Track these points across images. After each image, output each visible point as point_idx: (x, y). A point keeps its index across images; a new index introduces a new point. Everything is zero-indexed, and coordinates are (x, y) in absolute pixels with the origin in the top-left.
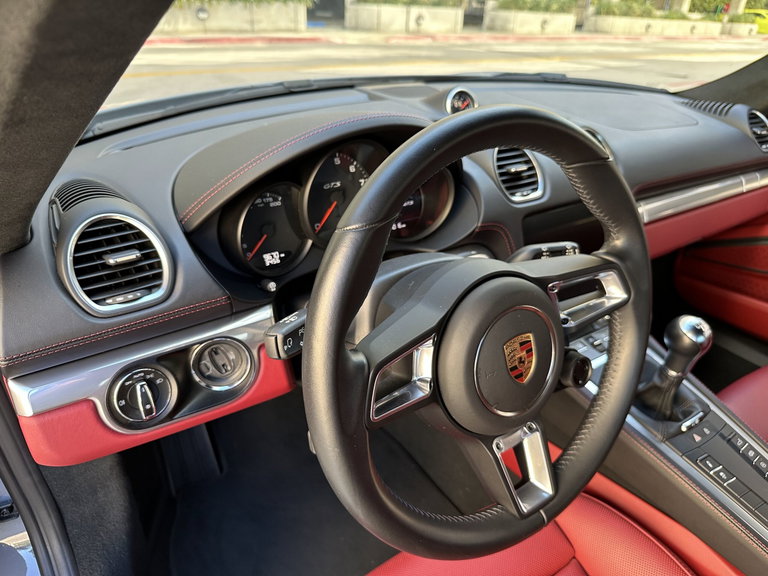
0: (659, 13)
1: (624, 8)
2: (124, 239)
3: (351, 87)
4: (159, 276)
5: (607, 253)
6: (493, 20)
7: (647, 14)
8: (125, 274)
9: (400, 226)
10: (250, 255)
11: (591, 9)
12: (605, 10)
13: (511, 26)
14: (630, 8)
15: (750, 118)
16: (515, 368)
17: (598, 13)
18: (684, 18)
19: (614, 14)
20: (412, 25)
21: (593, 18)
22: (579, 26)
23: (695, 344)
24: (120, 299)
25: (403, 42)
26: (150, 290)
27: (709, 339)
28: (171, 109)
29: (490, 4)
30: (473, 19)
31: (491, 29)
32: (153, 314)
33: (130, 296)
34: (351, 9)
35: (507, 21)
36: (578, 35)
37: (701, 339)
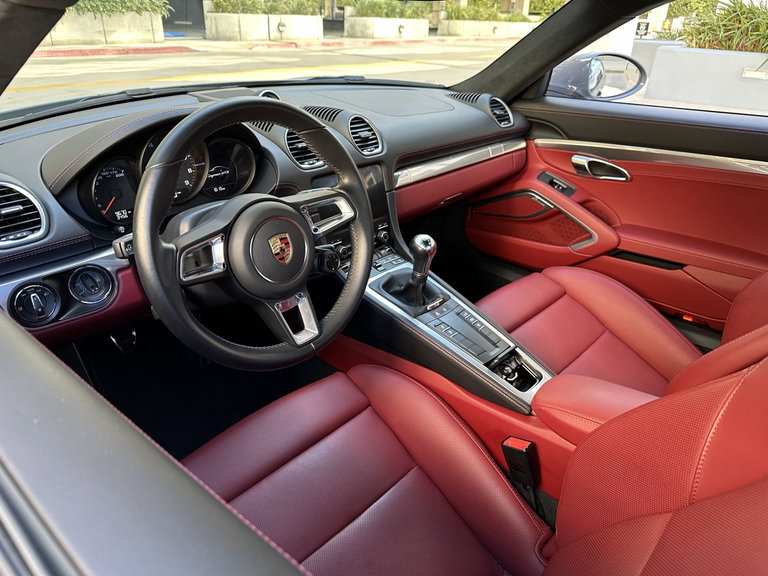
0: (504, 16)
1: (472, 12)
2: (8, 199)
3: (185, 93)
4: (39, 222)
5: (339, 188)
6: (352, 27)
7: (493, 17)
8: (11, 222)
9: (221, 189)
10: (104, 212)
11: (443, 14)
12: (456, 15)
13: (369, 32)
14: (477, 12)
15: (491, 104)
16: (278, 254)
17: (449, 17)
18: (525, 20)
19: (465, 19)
20: (274, 34)
21: (447, 22)
22: (433, 30)
23: (425, 251)
24: (12, 237)
25: (265, 49)
26: (33, 231)
27: (434, 248)
28: (30, 116)
29: (349, 10)
30: (334, 25)
31: (352, 36)
32: (38, 246)
33: (19, 235)
34: (211, 19)
35: (365, 26)
36: (433, 38)
37: (428, 248)
